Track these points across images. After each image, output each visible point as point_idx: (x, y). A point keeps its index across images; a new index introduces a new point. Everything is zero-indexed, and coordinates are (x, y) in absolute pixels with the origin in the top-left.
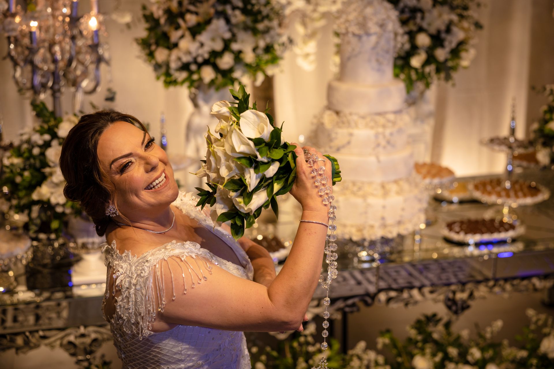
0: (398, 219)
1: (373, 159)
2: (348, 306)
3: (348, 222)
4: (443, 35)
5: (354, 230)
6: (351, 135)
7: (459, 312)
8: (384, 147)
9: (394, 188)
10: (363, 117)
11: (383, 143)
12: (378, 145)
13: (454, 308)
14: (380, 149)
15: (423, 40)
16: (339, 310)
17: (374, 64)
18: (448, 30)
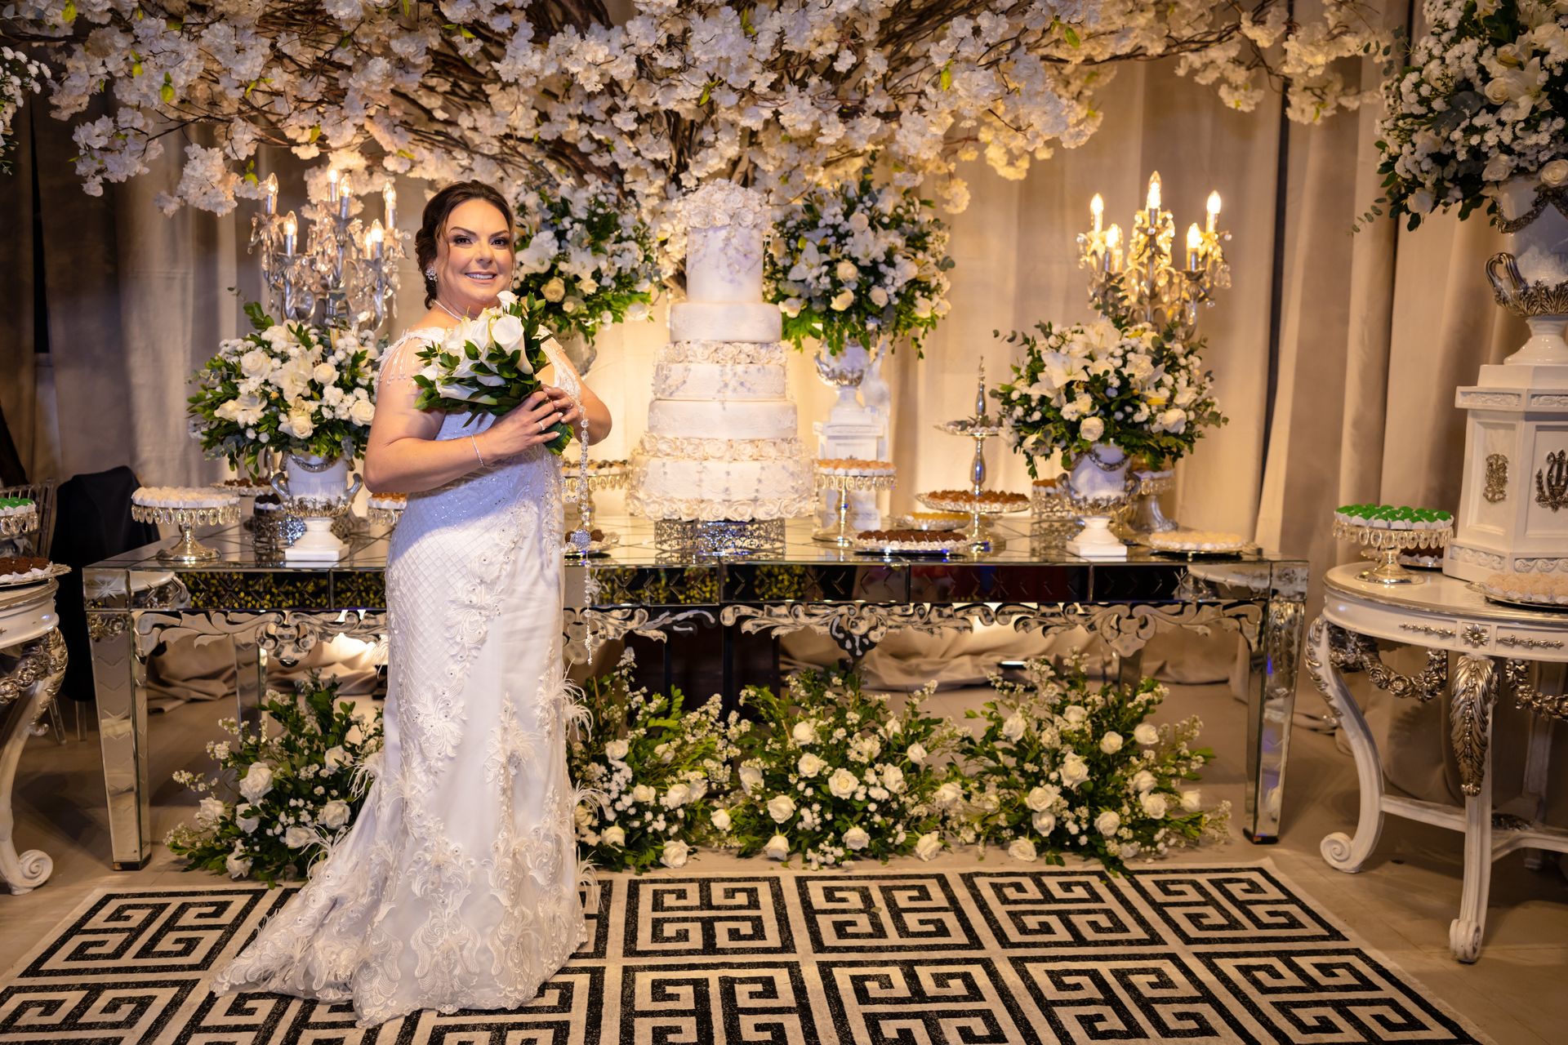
0: (752, 496)
1: (717, 405)
2: (676, 623)
3: (677, 496)
4: (883, 268)
5: (683, 507)
6: (687, 370)
7: (859, 653)
8: (735, 390)
9: (749, 450)
10: (705, 346)
11: (733, 383)
12: (726, 385)
13: (848, 645)
14: (729, 393)
15: (846, 271)
16: (663, 628)
17: (724, 271)
18: (890, 263)
